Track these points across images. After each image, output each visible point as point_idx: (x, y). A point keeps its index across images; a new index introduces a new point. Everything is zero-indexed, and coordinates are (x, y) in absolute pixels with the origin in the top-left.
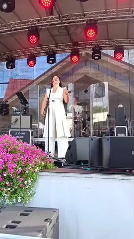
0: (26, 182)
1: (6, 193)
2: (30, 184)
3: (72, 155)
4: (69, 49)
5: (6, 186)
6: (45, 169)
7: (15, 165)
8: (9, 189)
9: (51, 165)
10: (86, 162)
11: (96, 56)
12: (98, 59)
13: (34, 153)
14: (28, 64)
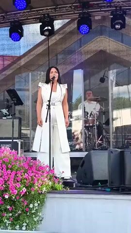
0: (31, 206)
1: (8, 219)
2: (37, 208)
3: (85, 174)
4: (75, 13)
5: (6, 210)
6: (53, 190)
7: (18, 185)
8: (11, 215)
9: (60, 186)
10: (104, 182)
11: (117, 24)
12: (120, 29)
13: (39, 170)
14: (10, 37)
